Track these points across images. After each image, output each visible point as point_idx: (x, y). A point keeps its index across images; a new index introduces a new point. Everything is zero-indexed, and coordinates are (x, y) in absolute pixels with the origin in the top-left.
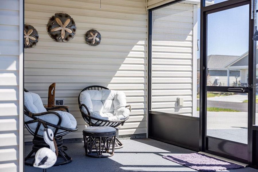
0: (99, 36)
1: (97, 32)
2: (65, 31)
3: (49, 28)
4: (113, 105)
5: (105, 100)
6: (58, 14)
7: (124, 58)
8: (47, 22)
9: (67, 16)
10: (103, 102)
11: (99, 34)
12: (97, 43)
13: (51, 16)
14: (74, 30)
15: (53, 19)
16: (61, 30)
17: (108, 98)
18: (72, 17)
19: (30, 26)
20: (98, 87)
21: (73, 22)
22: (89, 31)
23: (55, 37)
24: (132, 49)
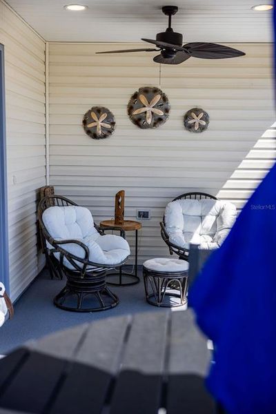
0: (206, 118)
1: (203, 112)
2: (152, 113)
3: (131, 109)
4: (215, 224)
5: (205, 216)
6: (142, 88)
7: (247, 151)
8: (127, 101)
9: (156, 91)
10: (202, 218)
11: (206, 114)
12: (202, 128)
13: (133, 93)
14: (167, 111)
15: (135, 96)
16: (146, 112)
17: (210, 213)
18: (164, 91)
19: (103, 108)
20: (201, 194)
21: (164, 99)
22: (190, 111)
23: (138, 122)
24: (261, 135)
